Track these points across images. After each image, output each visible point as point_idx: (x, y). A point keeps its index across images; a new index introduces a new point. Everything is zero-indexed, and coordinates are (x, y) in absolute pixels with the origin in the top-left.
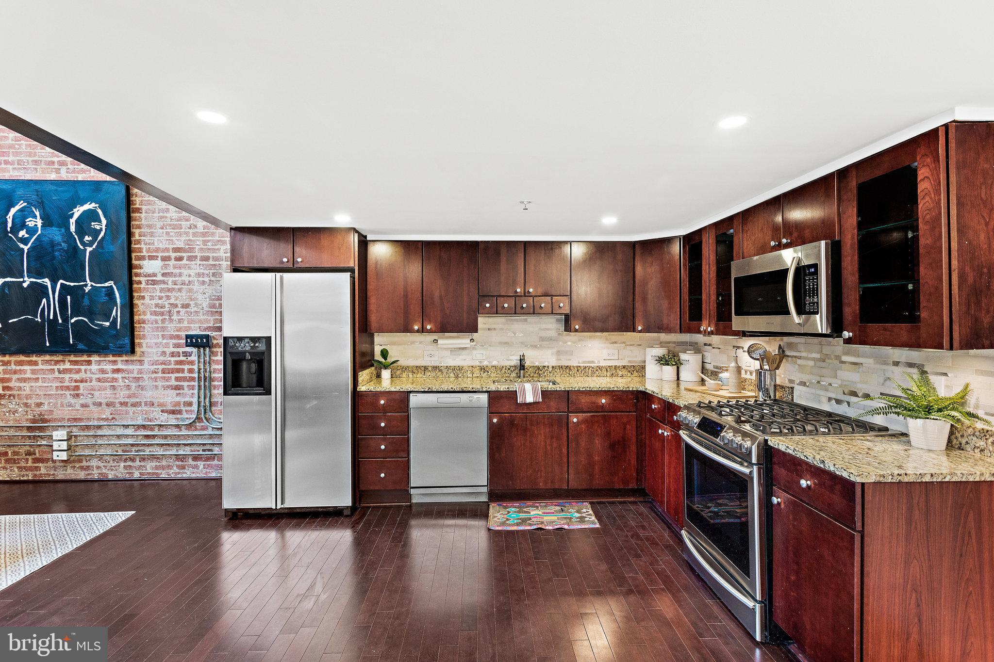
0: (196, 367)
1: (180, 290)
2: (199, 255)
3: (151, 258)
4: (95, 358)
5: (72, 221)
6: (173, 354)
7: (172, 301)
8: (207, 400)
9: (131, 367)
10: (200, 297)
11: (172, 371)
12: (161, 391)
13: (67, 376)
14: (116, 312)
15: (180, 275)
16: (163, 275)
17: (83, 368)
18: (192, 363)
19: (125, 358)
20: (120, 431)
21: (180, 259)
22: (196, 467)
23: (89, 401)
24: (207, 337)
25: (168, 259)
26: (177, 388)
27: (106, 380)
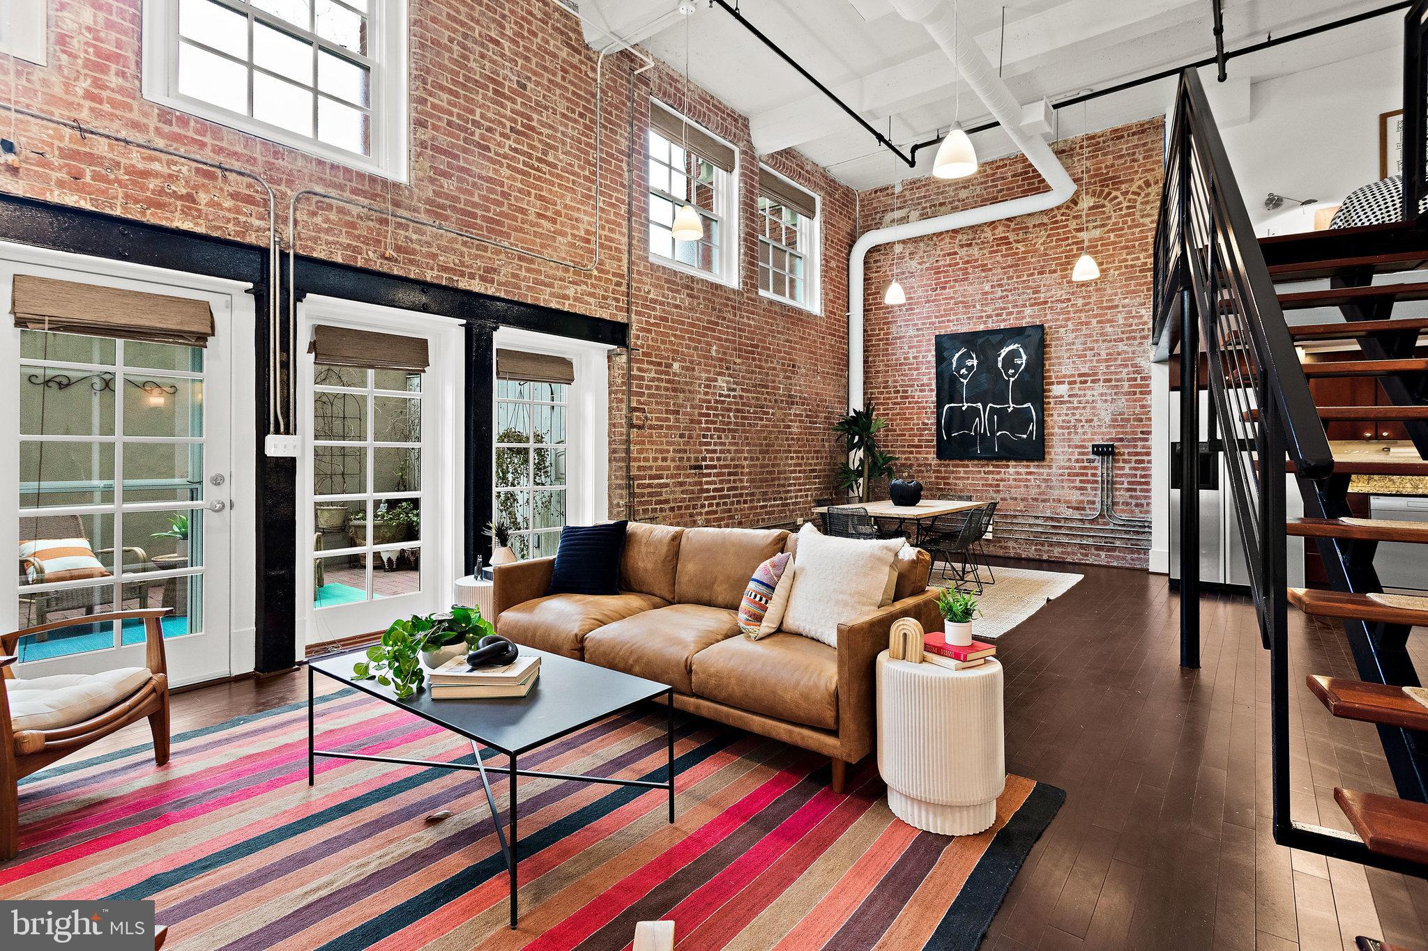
0: (1099, 472)
1: (1084, 408)
2: (1102, 378)
3: (1059, 383)
4: (1012, 463)
5: (1000, 359)
6: (1077, 461)
7: (1077, 417)
8: (1110, 500)
9: (1041, 470)
10: (1103, 413)
11: (1077, 475)
12: (1067, 491)
13: (990, 476)
14: (1032, 427)
15: (1085, 395)
16: (1069, 396)
17: (1003, 470)
18: (1096, 468)
19: (1036, 463)
20: (1032, 521)
21: (1085, 382)
22: (1099, 556)
23: (1007, 496)
24: (1112, 446)
25: (1075, 382)
26: (1081, 489)
27: (1020, 480)
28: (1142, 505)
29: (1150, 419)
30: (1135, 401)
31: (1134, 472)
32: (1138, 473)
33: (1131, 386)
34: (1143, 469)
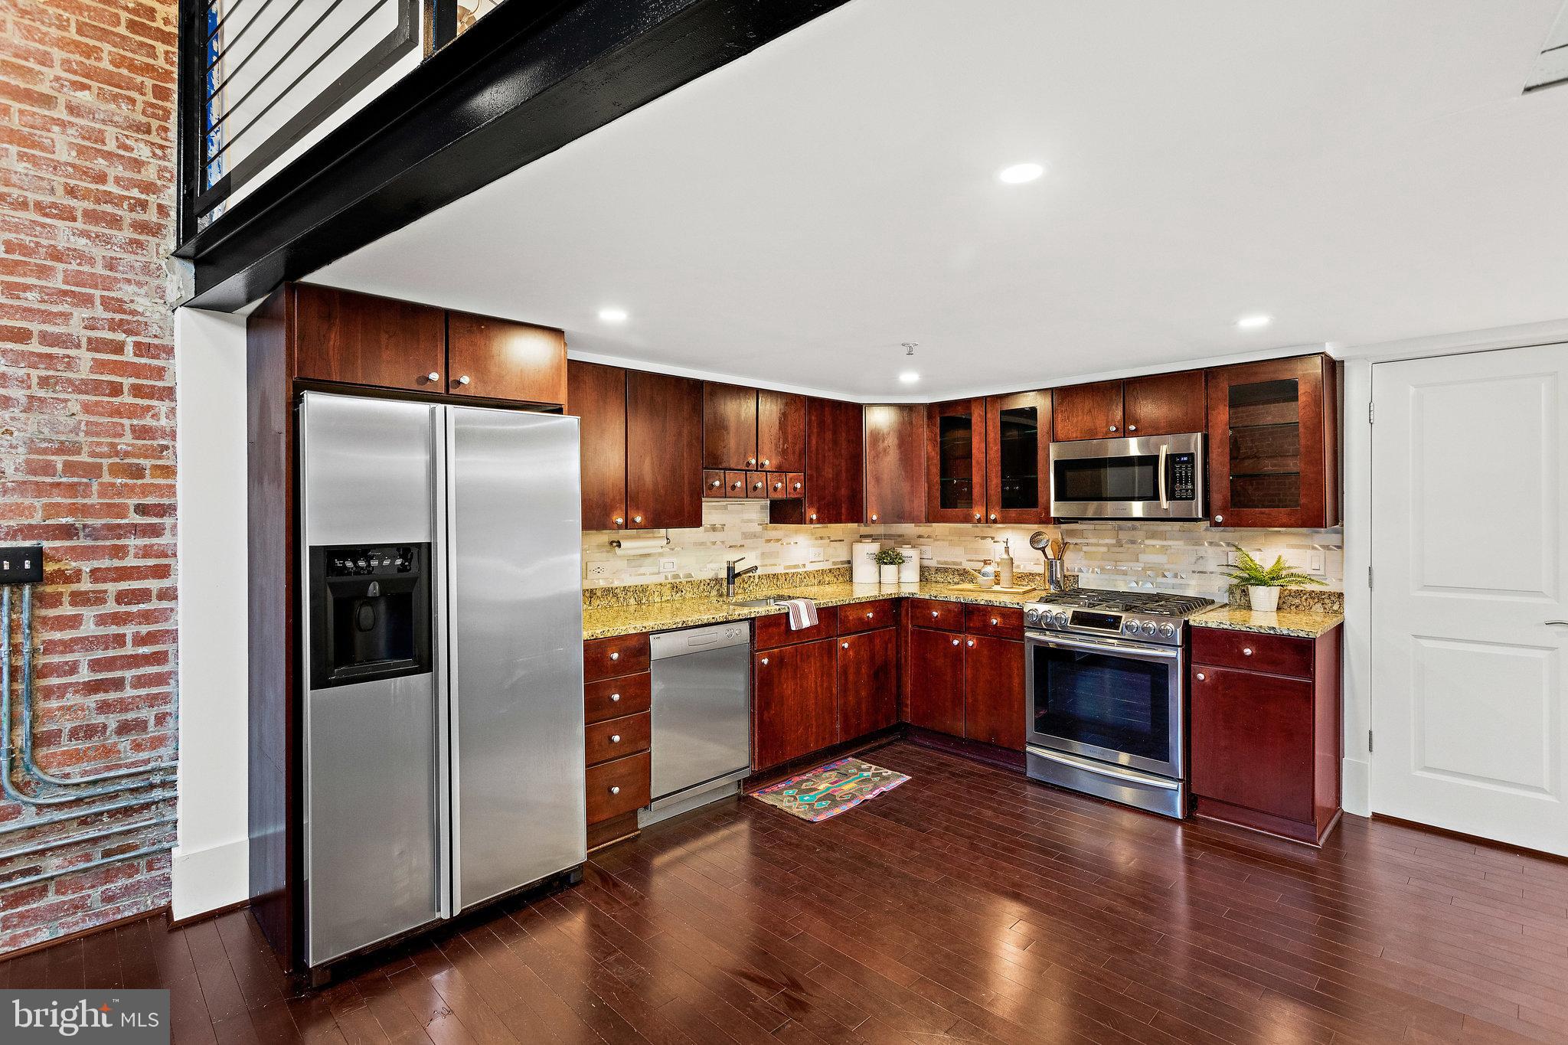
24: (35, 553)
28: (141, 725)
29: (169, 471)
30: (117, 412)
31: (114, 630)
32: (129, 630)
33: (100, 366)
34: (147, 617)
